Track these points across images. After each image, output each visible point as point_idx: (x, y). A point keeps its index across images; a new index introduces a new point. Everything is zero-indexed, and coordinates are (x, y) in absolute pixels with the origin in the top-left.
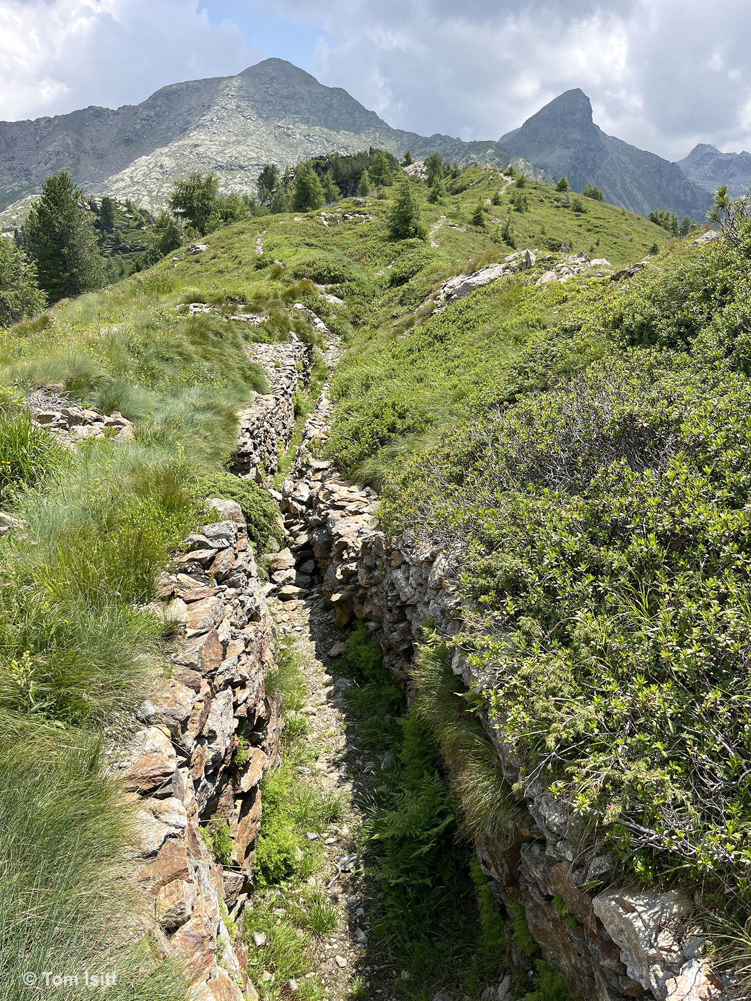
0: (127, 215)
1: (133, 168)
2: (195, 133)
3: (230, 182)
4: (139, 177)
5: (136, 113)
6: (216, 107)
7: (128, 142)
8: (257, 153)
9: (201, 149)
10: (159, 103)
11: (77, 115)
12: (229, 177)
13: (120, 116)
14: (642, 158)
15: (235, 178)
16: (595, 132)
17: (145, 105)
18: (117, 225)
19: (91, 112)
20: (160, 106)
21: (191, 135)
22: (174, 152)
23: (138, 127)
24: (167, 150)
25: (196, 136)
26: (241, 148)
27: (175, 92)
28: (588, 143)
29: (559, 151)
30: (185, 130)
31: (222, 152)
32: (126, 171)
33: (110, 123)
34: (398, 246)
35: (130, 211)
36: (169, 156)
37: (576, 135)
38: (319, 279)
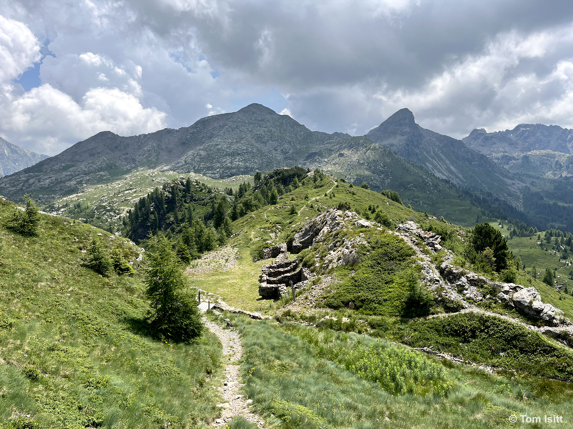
0: (196, 186)
1: (186, 157)
2: (216, 139)
3: (233, 161)
4: (189, 160)
5: (188, 131)
6: (227, 127)
7: (184, 144)
8: (246, 147)
9: (219, 147)
10: (199, 126)
11: (159, 132)
12: (233, 159)
13: (180, 132)
14: (442, 138)
15: (236, 159)
16: (417, 127)
17: (192, 127)
18: (192, 190)
19: (165, 131)
20: (200, 127)
21: (214, 140)
22: (206, 148)
23: (188, 137)
24: (203, 147)
25: (217, 140)
26: (238, 145)
27: (206, 121)
28: (414, 133)
29: (399, 137)
30: (211, 138)
31: (229, 147)
32: (182, 158)
33: (175, 136)
34: (292, 216)
35: (197, 185)
36: (204, 150)
37: (407, 129)
38: (277, 224)
